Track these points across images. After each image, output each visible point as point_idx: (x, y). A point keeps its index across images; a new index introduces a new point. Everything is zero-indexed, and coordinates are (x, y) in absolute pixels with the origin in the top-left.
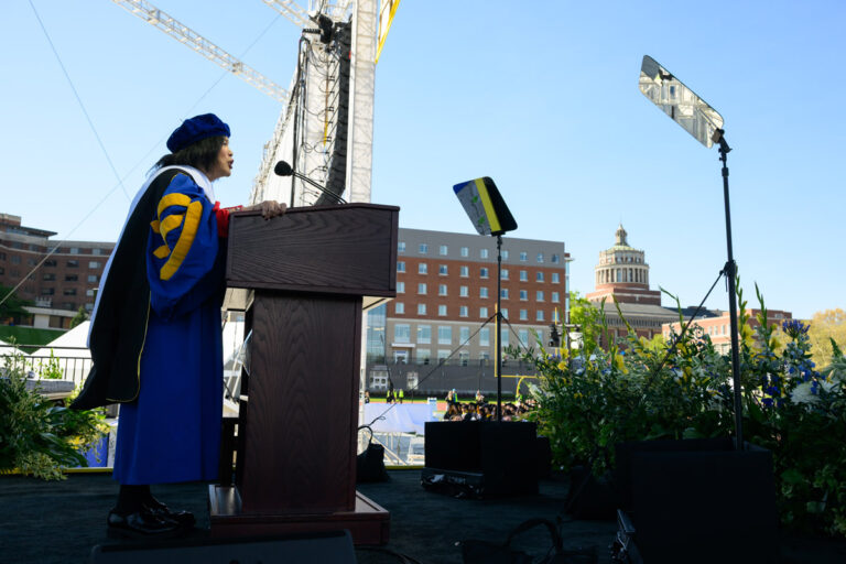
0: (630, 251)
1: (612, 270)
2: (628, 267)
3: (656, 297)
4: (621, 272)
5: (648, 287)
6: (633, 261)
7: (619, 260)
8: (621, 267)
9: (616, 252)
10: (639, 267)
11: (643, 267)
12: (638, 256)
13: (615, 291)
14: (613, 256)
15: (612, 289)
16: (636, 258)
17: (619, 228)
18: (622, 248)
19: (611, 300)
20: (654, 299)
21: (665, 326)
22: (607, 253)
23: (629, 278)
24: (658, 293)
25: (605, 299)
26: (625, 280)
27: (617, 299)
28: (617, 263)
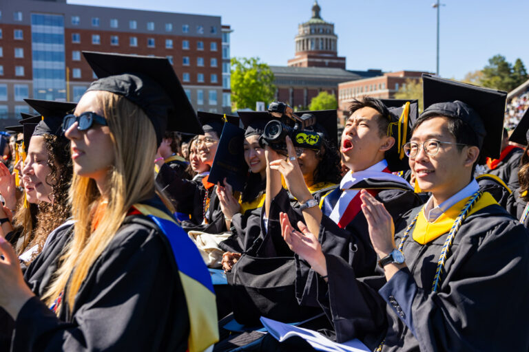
0: (321, 24)
1: (307, 40)
2: (320, 37)
3: (341, 61)
4: (314, 42)
5: (336, 53)
6: (324, 32)
7: (313, 31)
8: (315, 37)
9: (311, 25)
10: (329, 37)
11: (332, 37)
12: (328, 27)
13: (309, 57)
14: (308, 28)
15: (306, 56)
16: (327, 29)
17: (315, 4)
19: (305, 65)
20: (341, 63)
21: (341, 85)
22: (304, 25)
23: (320, 47)
24: (344, 59)
25: (301, 64)
26: (317, 47)
27: (310, 64)
28: (311, 33)
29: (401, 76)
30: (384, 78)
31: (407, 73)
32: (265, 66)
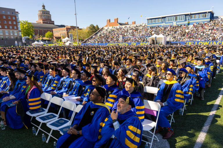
0: (45, 11)
1: (42, 15)
2: (46, 15)
3: (53, 22)
4: (44, 16)
5: (51, 20)
9: (42, 11)
10: (48, 15)
11: (49, 15)
12: (48, 12)
13: (43, 21)
14: (42, 12)
15: (42, 20)
16: (48, 13)
17: (43, 5)
18: (44, 10)
19: (42, 23)
21: (53, 29)
22: (40, 11)
23: (46, 18)
24: (54, 22)
25: (40, 22)
26: (45, 18)
27: (43, 23)
28: (43, 14)
29: (70, 27)
30: (65, 28)
31: (71, 27)
32: (30, 23)
